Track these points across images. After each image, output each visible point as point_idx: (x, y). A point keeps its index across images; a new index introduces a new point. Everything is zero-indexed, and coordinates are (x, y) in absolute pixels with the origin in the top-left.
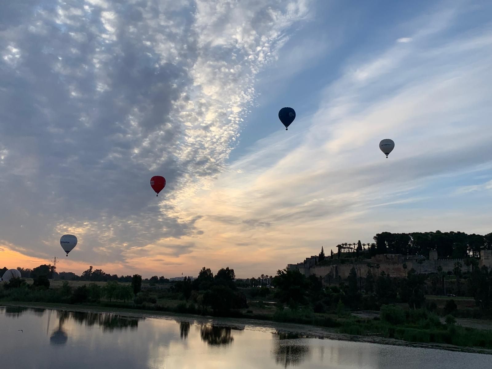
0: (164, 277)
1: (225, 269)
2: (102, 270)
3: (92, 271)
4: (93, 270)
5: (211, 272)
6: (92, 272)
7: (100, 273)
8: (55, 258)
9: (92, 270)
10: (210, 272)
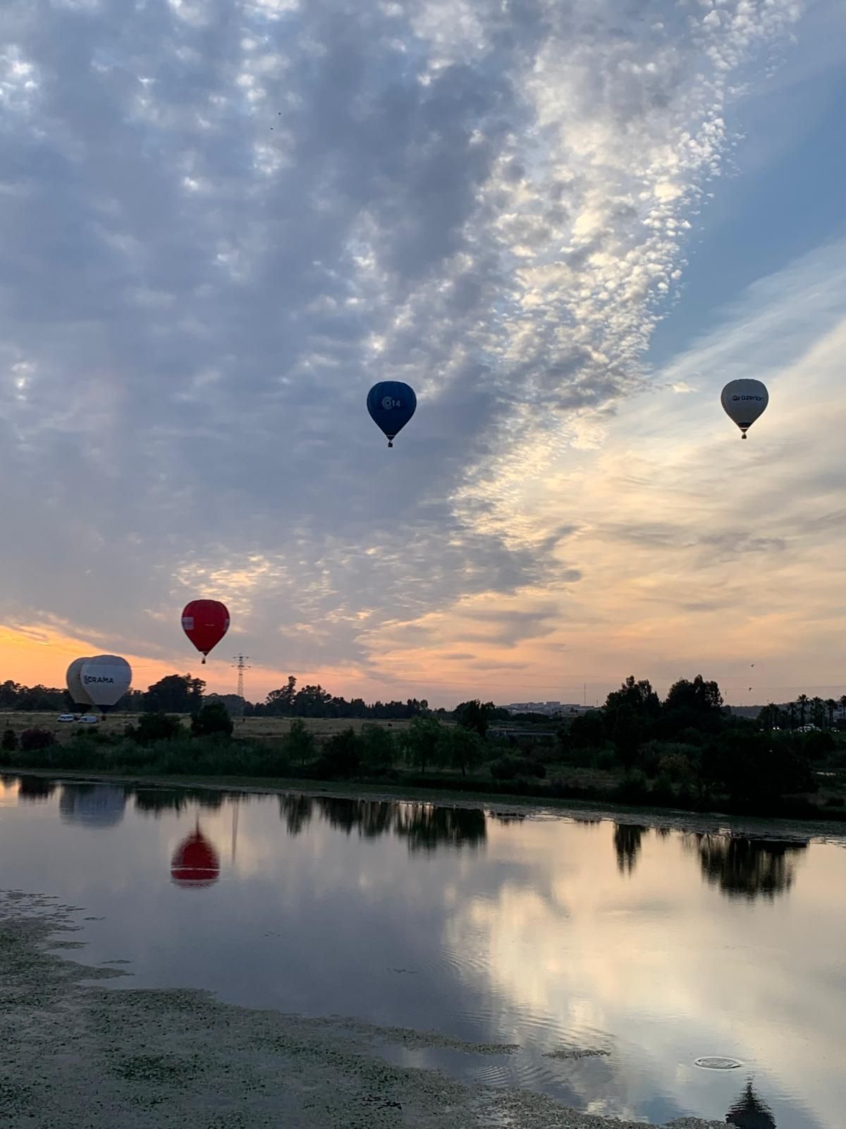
0: (494, 704)
1: (692, 681)
2: (322, 687)
3: (295, 691)
4: (298, 688)
5: (653, 691)
6: (295, 694)
7: (318, 695)
8: (241, 657)
9: (294, 688)
10: (650, 691)
